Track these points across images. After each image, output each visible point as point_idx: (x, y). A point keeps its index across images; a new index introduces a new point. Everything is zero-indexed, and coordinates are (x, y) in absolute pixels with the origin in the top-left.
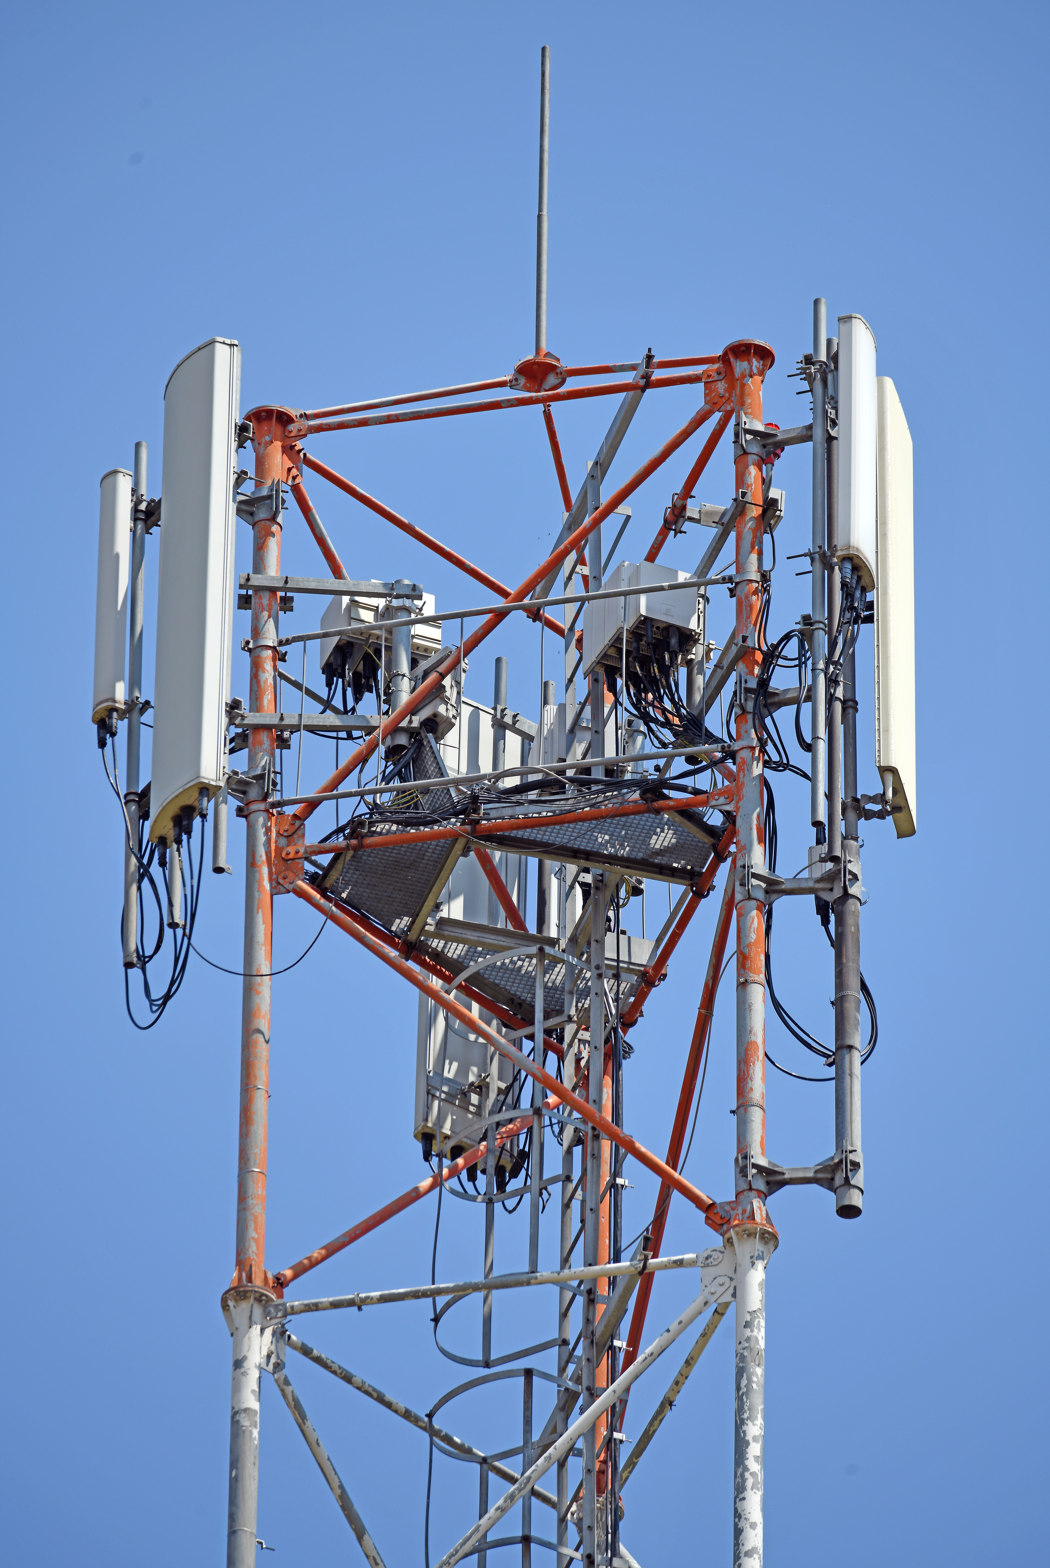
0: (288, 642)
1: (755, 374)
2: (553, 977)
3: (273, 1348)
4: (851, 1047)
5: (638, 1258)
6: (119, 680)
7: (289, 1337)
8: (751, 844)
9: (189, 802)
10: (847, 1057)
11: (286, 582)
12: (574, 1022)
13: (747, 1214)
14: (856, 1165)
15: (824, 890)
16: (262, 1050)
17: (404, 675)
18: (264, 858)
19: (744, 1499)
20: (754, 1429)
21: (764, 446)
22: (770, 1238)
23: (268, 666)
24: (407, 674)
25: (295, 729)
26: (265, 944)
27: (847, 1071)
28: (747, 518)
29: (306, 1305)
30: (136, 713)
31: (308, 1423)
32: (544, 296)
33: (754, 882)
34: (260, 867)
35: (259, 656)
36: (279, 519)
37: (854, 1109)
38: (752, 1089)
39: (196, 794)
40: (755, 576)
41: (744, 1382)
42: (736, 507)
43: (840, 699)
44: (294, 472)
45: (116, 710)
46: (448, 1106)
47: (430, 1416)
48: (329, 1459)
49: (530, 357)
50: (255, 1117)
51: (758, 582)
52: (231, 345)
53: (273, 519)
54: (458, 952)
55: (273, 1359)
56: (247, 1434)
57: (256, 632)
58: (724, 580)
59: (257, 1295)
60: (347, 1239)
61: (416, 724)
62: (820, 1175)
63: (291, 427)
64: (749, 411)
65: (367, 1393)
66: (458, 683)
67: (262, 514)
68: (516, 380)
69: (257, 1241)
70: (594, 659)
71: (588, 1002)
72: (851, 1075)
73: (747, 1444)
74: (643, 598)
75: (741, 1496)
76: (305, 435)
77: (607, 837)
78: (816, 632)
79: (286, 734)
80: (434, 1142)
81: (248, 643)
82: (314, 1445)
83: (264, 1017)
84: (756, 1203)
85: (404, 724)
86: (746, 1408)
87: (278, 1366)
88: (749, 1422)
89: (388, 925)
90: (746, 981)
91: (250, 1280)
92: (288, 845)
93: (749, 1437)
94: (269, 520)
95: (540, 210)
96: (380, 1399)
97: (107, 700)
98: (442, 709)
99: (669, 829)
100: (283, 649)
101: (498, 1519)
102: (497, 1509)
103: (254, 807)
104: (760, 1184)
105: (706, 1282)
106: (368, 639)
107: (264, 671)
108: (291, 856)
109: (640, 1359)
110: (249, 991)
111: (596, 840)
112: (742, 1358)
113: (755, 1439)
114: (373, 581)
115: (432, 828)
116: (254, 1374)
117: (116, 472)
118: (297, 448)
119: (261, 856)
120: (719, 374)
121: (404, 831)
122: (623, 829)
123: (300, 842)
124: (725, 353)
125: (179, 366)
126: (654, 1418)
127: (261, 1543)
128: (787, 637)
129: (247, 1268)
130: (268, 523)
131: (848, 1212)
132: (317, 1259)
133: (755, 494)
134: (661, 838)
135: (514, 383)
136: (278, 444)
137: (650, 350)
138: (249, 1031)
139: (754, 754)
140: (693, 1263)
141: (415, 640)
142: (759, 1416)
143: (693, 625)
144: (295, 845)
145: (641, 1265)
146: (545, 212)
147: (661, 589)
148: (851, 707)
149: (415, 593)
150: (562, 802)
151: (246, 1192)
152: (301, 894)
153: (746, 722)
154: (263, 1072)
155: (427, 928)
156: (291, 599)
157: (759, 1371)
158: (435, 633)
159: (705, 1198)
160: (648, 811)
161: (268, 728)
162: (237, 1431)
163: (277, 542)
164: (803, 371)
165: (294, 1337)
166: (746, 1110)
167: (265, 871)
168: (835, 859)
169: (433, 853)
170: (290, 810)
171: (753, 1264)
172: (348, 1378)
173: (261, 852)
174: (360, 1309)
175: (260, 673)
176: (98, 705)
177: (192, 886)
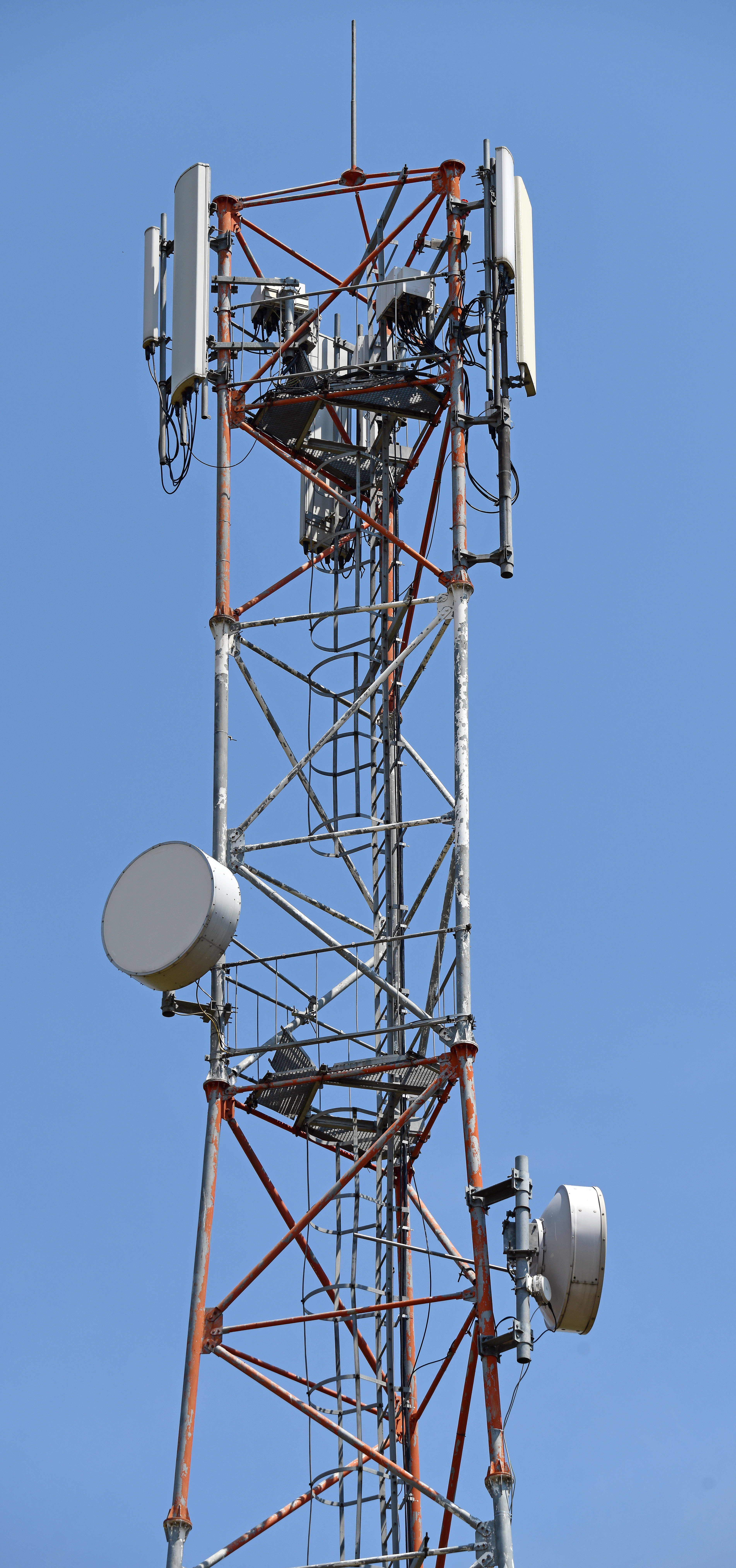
0: (235, 308)
1: (456, 176)
2: (365, 466)
3: (234, 645)
4: (507, 497)
5: (407, 599)
6: (155, 328)
7: (242, 639)
8: (458, 401)
9: (190, 385)
10: (505, 501)
11: (234, 279)
12: (375, 487)
13: (459, 577)
14: (510, 553)
15: (493, 422)
16: (226, 503)
17: (291, 323)
18: (226, 411)
19: (459, 712)
20: (463, 679)
21: (461, 210)
22: (469, 588)
23: (226, 320)
24: (293, 322)
25: (240, 349)
26: (227, 453)
27: (505, 508)
28: (454, 245)
29: (249, 624)
30: (164, 343)
31: (252, 680)
32: (355, 140)
33: (460, 419)
34: (224, 415)
35: (222, 315)
36: (230, 250)
37: (509, 526)
38: (460, 517)
39: (193, 381)
40: (457, 272)
41: (458, 657)
42: (448, 240)
43: (499, 331)
44: (237, 226)
45: (154, 342)
46: (316, 528)
47: (309, 675)
48: (262, 697)
49: (349, 170)
50: (223, 535)
51: (459, 276)
52: (205, 166)
53: (227, 249)
54: (319, 455)
55: (234, 650)
56: (223, 685)
57: (220, 303)
58: (443, 275)
59: (226, 619)
60: (269, 592)
61: (297, 346)
62: (493, 558)
63: (235, 205)
64: (454, 194)
65: (279, 665)
66: (317, 326)
67: (222, 247)
68: (342, 180)
69: (226, 594)
70: (381, 313)
71: (381, 477)
72: (507, 510)
73: (460, 686)
74: (404, 284)
75: (458, 711)
76: (242, 209)
77: (389, 399)
78: (487, 299)
79: (236, 352)
80: (309, 545)
81: (216, 309)
82: (255, 690)
83: (227, 487)
84: (463, 572)
85: (291, 346)
86: (459, 669)
87: (237, 653)
88: (461, 676)
89: (285, 442)
90: (456, 466)
91: (223, 612)
92: (237, 405)
93: (461, 683)
94: (225, 250)
95: (352, 99)
96: (286, 668)
97: (150, 337)
98: (309, 339)
99: (418, 394)
100: (233, 311)
101: (343, 724)
102: (342, 720)
103: (221, 387)
104: (464, 563)
105: (439, 610)
106: (274, 306)
107: (224, 322)
108: (238, 410)
109: (408, 647)
110: (220, 475)
111: (384, 400)
112: (457, 645)
113: (464, 683)
114: (275, 278)
115: (306, 396)
116: (225, 657)
117: (152, 228)
118: (238, 215)
119: (224, 410)
120: (439, 176)
121: (292, 397)
122: (396, 395)
123: (243, 403)
124: (442, 166)
125: (181, 177)
126: (416, 675)
127: (230, 737)
128: (473, 302)
129: (221, 607)
130: (225, 251)
131: (506, 575)
132: (254, 602)
133: (457, 234)
134: (415, 399)
135: (341, 182)
136: (229, 213)
137: (406, 165)
138: (220, 494)
139: (458, 358)
140: (433, 601)
141: (296, 306)
142: (466, 673)
143: (428, 296)
144: (241, 404)
145: (409, 602)
146: (355, 100)
147: (413, 279)
148: (504, 334)
149: (295, 284)
150: (367, 382)
151: (220, 571)
152: (244, 428)
153: (455, 343)
154: (227, 513)
155: (304, 443)
156: (237, 287)
157: (465, 651)
158: (305, 302)
159: (438, 570)
160: (408, 386)
161: (226, 349)
162: (218, 684)
163: (230, 260)
164: (479, 174)
165: (244, 639)
166: (457, 528)
167: (226, 417)
168: (498, 408)
169: (307, 407)
170: (238, 388)
171: (462, 600)
172: (270, 658)
173: (225, 408)
174: (275, 625)
175: (223, 323)
176: (145, 340)
177: (192, 425)
